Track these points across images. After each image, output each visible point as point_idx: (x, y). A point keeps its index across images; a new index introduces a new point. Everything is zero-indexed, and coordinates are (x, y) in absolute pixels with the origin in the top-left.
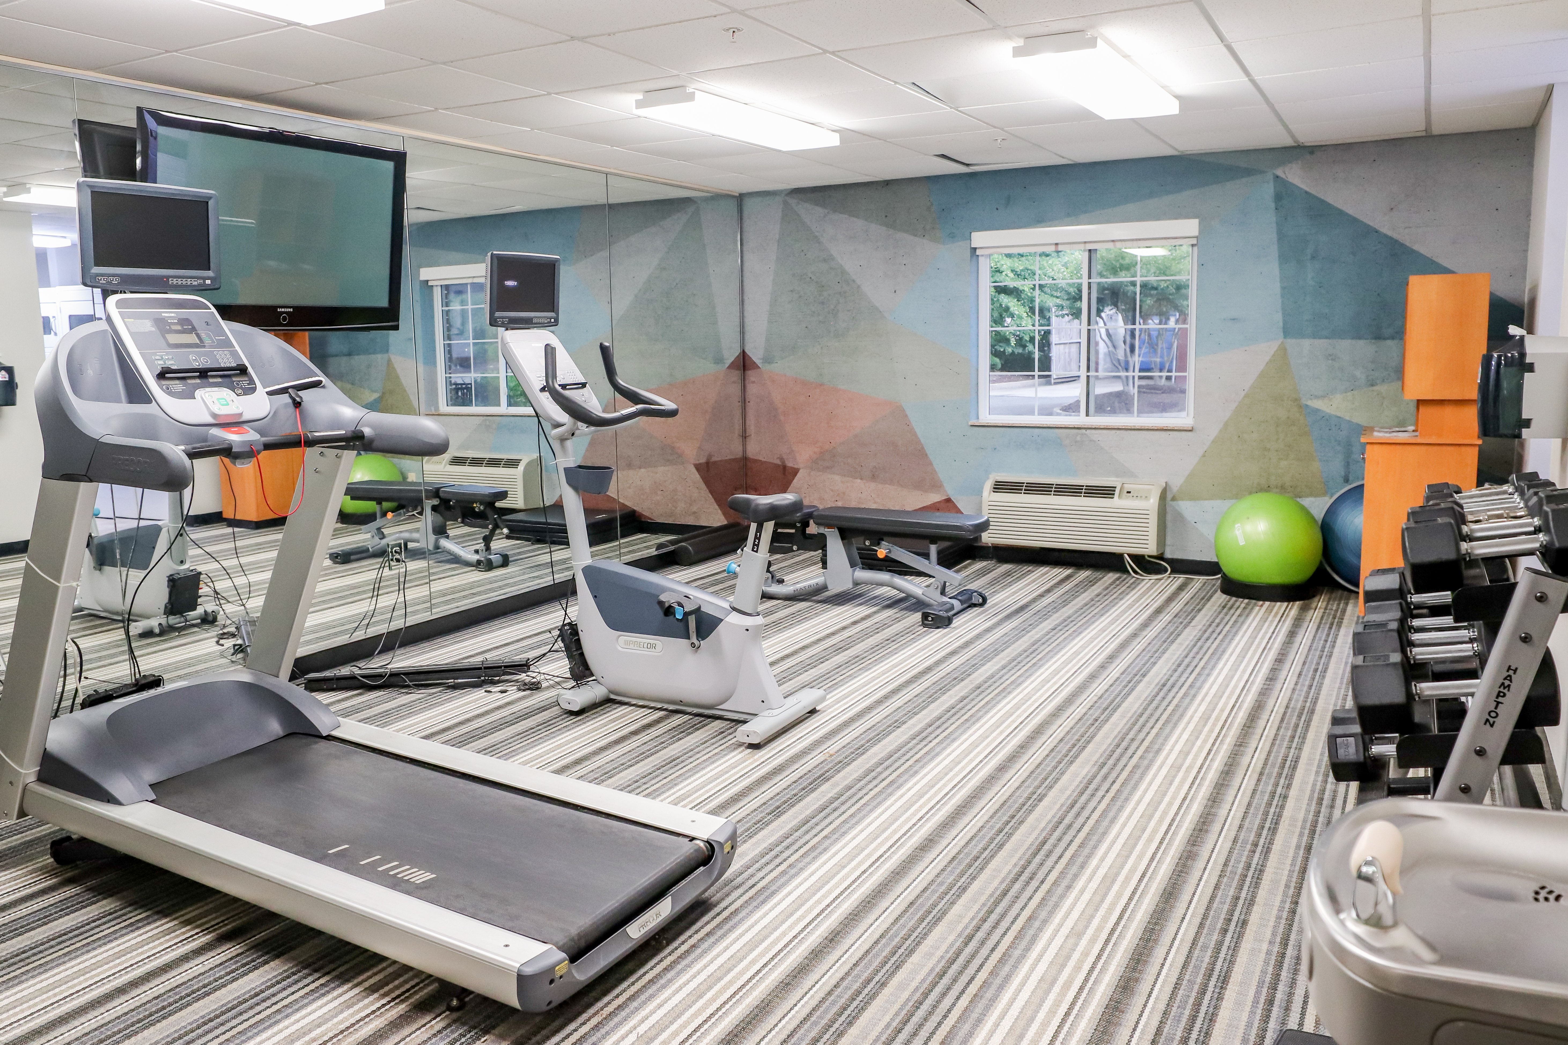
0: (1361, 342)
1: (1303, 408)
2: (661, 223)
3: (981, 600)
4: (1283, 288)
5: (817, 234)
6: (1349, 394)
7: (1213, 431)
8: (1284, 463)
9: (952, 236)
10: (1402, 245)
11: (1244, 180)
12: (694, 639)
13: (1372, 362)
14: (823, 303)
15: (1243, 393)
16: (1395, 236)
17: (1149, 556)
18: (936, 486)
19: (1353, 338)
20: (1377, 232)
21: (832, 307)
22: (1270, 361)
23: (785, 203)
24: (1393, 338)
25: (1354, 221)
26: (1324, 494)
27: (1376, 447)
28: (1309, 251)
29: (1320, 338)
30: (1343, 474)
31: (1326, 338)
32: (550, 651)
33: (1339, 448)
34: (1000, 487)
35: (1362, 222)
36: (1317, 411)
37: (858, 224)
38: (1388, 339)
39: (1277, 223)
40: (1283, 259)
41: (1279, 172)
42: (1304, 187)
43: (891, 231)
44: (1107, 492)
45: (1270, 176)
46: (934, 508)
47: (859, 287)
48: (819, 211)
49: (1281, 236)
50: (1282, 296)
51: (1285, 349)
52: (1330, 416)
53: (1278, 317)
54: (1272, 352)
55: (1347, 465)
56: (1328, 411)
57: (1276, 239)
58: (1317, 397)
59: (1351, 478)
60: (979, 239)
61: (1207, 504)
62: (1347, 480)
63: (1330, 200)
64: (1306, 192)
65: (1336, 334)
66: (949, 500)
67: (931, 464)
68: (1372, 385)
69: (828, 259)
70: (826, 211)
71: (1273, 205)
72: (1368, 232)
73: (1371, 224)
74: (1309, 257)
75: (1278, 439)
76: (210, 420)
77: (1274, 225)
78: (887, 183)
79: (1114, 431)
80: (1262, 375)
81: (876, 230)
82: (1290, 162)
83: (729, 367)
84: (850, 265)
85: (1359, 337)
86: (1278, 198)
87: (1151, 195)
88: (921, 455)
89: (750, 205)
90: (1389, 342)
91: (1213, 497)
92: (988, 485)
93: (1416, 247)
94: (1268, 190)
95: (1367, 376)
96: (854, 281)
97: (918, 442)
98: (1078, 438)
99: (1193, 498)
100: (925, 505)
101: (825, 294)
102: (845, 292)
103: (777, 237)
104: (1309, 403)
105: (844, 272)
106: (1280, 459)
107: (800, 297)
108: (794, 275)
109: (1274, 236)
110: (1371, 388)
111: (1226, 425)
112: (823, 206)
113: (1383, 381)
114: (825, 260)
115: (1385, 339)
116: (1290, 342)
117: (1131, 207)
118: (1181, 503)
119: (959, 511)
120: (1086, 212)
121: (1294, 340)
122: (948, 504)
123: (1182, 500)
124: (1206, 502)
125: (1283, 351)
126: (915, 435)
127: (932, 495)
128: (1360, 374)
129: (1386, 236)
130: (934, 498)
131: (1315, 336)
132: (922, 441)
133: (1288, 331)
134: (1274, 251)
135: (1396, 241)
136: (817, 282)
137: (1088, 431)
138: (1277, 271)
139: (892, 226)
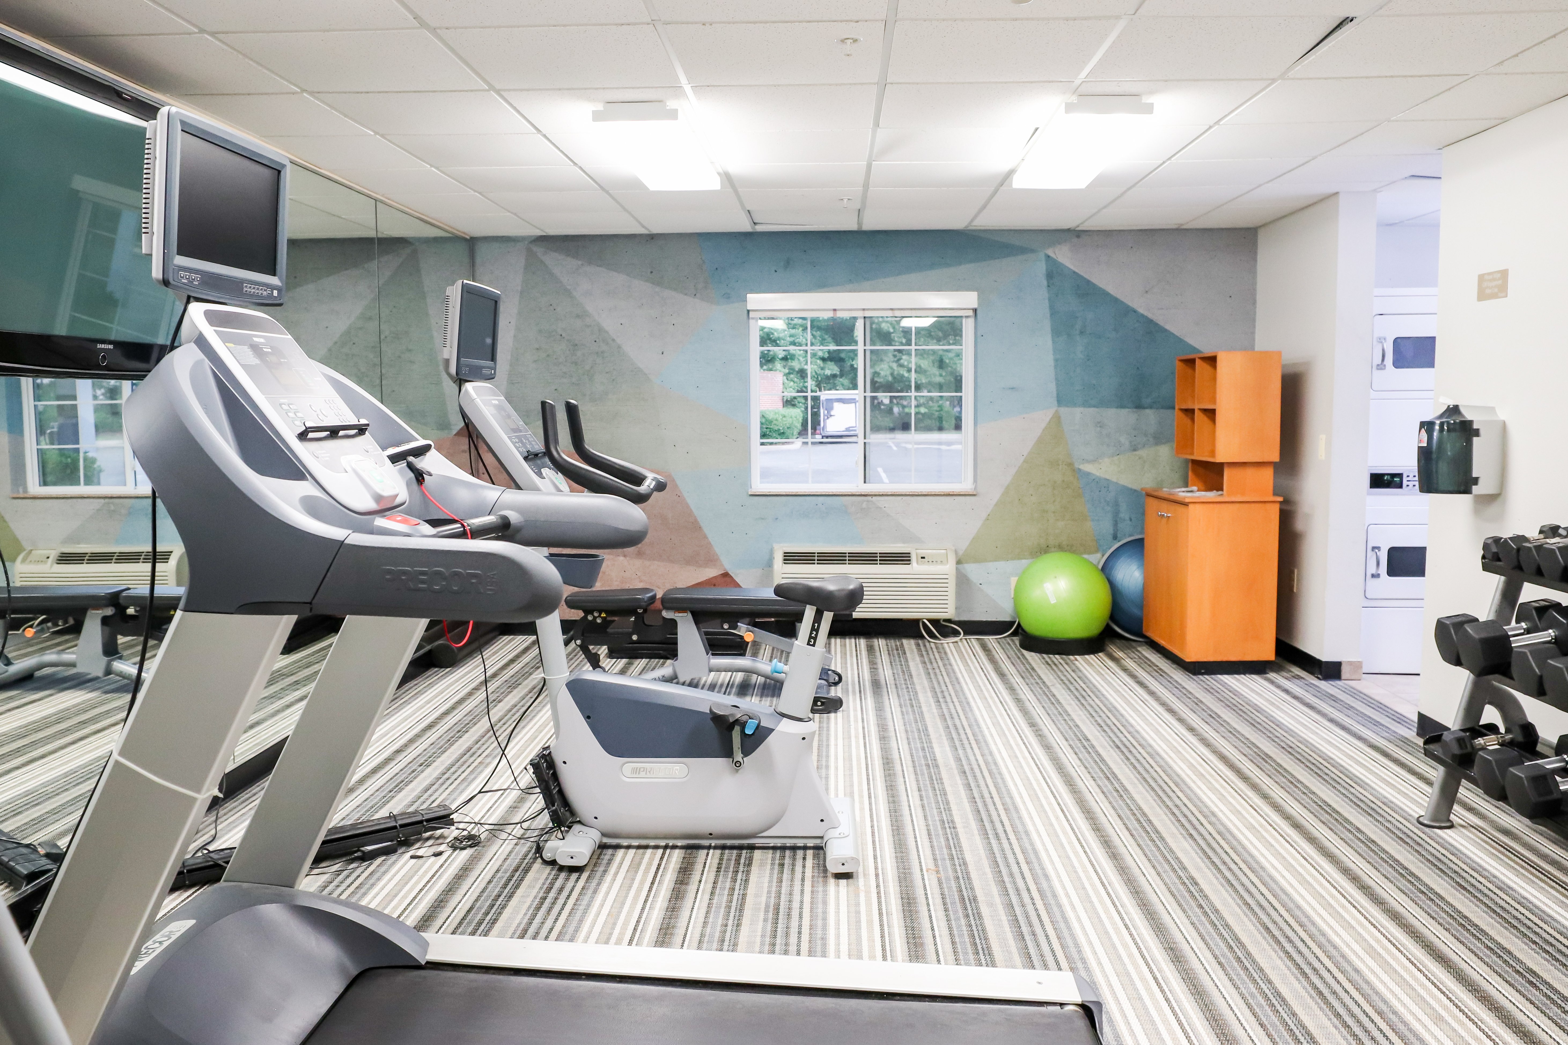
0: (1124, 412)
1: (1078, 473)
2: (366, 266)
3: (837, 678)
4: (1056, 360)
5: (569, 287)
6: (1116, 458)
7: (992, 495)
8: (1061, 524)
9: (727, 297)
10: (1156, 324)
11: (1020, 257)
12: (738, 756)
13: (1135, 429)
14: (576, 363)
15: (1022, 459)
16: (1150, 316)
17: (945, 620)
18: (711, 559)
19: (1117, 408)
20: (1135, 311)
21: (587, 367)
22: (1046, 428)
23: (529, 250)
24: (1151, 407)
25: (1116, 300)
26: (1097, 551)
27: (1197, 506)
28: (1078, 327)
29: (1089, 407)
30: (1112, 532)
31: (1094, 406)
32: (480, 792)
33: (1109, 508)
34: (790, 558)
35: (1122, 302)
36: (1088, 474)
37: (619, 279)
38: (1147, 408)
39: (1049, 300)
40: (1056, 333)
41: (1050, 252)
42: (1072, 267)
43: (657, 289)
44: (903, 558)
45: (1041, 255)
46: (710, 583)
47: (619, 347)
48: (572, 263)
49: (1053, 312)
50: (1056, 367)
51: (1060, 417)
52: (1100, 479)
53: (1052, 387)
54: (1048, 419)
55: (1116, 524)
56: (1098, 474)
57: (1048, 315)
58: (1088, 462)
59: (1119, 535)
60: (755, 300)
61: (992, 566)
62: (1115, 538)
63: (1095, 280)
64: (1074, 272)
65: (1103, 403)
66: (726, 575)
67: (705, 537)
68: (1135, 450)
69: (582, 315)
70: (580, 263)
71: (1045, 283)
72: (1128, 311)
73: (1130, 304)
74: (1078, 332)
75: (1054, 502)
76: (372, 505)
77: (1047, 301)
78: (652, 237)
79: (900, 498)
80: (1040, 441)
81: (641, 286)
82: (1060, 244)
83: (455, 435)
84: (609, 324)
85: (1122, 407)
86: (1050, 276)
87: (932, 266)
88: (695, 527)
89: (482, 252)
90: (1148, 411)
91: (997, 559)
92: (779, 558)
93: (1167, 327)
94: (1041, 268)
95: (1131, 442)
96: (613, 340)
97: (690, 513)
98: (864, 505)
99: (977, 560)
100: (700, 581)
101: (579, 353)
102: (603, 352)
103: (519, 288)
104: (1082, 467)
105: (601, 330)
106: (1058, 520)
107: (548, 356)
108: (540, 331)
109: (1047, 311)
110: (1135, 453)
111: (1008, 488)
112: (576, 256)
113: (1144, 446)
114: (578, 316)
115: (1144, 408)
116: (1064, 411)
117: (914, 277)
118: (966, 565)
119: (737, 585)
120: (868, 279)
121: (1066, 409)
122: (726, 578)
123: (967, 563)
124: (991, 564)
125: (1057, 420)
126: (688, 506)
127: (707, 569)
128: (1124, 439)
129: (1143, 315)
130: (711, 573)
131: (1086, 404)
132: (696, 512)
133: (1061, 400)
134: (1047, 325)
135: (1152, 321)
136: (568, 340)
137: (874, 498)
138: (1050, 343)
139: (658, 282)
